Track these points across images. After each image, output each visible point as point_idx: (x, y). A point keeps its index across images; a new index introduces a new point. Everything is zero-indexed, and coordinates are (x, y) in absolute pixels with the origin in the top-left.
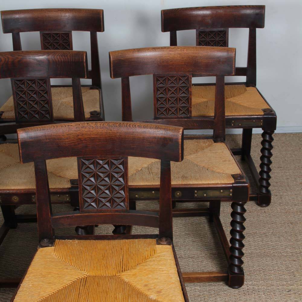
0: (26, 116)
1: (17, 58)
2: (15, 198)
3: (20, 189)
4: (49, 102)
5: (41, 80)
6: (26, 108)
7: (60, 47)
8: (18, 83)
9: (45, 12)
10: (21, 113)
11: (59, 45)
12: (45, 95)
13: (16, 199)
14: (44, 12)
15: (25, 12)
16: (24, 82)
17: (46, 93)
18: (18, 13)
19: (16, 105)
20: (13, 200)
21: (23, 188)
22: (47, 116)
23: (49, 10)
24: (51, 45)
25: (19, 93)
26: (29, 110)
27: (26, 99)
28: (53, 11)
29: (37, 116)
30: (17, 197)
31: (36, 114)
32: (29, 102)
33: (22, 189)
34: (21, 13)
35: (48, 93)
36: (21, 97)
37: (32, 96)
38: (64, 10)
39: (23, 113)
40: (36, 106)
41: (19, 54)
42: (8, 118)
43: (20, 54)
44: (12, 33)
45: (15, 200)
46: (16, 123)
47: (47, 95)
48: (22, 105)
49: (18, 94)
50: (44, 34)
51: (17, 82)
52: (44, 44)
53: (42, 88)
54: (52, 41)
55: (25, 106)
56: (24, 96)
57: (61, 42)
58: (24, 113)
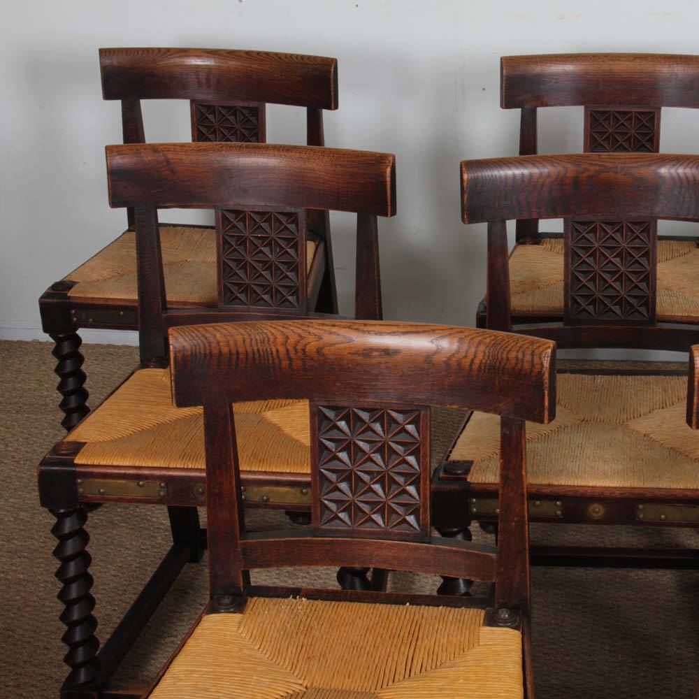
0: (590, 308)
1: (587, 170)
2: (597, 508)
3: (609, 487)
4: (649, 278)
5: (634, 223)
6: (593, 289)
7: (630, 144)
8: (580, 228)
9: (603, 61)
10: (579, 301)
11: (628, 140)
12: (643, 261)
13: (597, 510)
14: (601, 60)
15: (556, 61)
16: (595, 227)
17: (646, 255)
18: (540, 63)
19: (570, 280)
20: (590, 514)
21: (618, 486)
22: (643, 310)
23: (612, 57)
24: (607, 139)
25: (580, 252)
26: (598, 295)
27: (596, 268)
28: (624, 59)
29: (616, 309)
30: (601, 507)
31: (616, 304)
32: (601, 276)
33: (615, 488)
34: (547, 63)
35: (650, 255)
36: (584, 262)
37: (610, 261)
38: (649, 58)
39: (583, 300)
40: (617, 285)
41: (591, 160)
42: (520, 309)
43: (595, 161)
44: (522, 108)
45: (595, 515)
46: (565, 325)
47: (648, 260)
48: (584, 281)
49: (578, 255)
50: (595, 112)
51: (578, 227)
52: (592, 136)
53: (637, 243)
54: (611, 130)
55: (590, 285)
56: (590, 261)
57: (633, 132)
58: (586, 302)
